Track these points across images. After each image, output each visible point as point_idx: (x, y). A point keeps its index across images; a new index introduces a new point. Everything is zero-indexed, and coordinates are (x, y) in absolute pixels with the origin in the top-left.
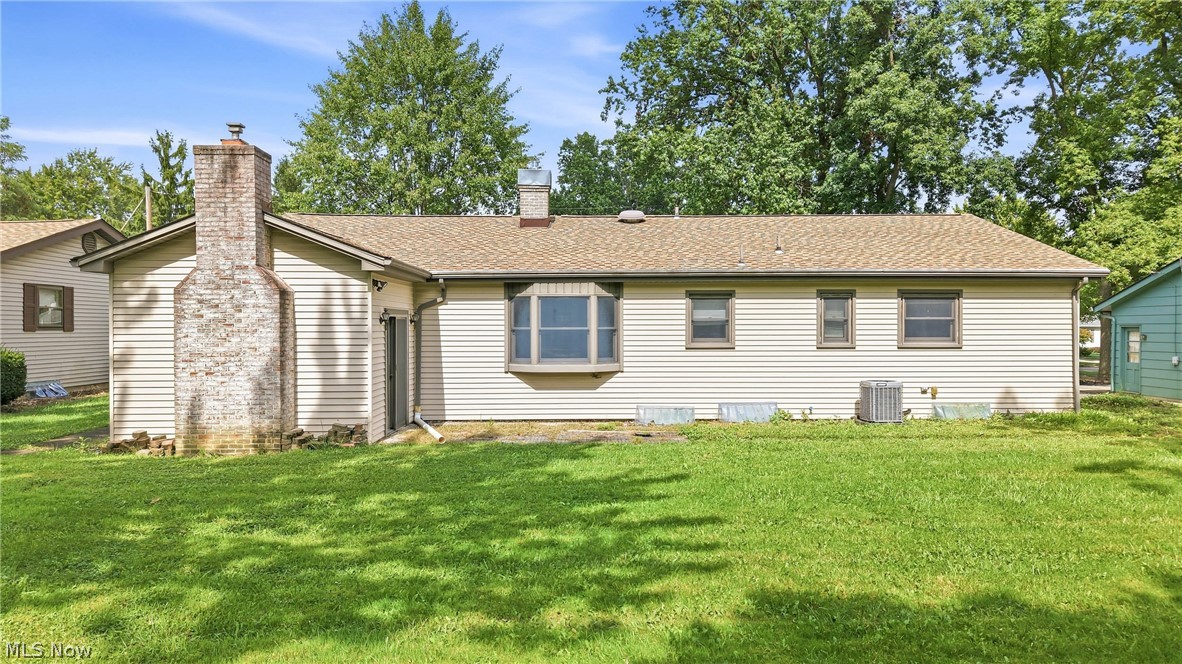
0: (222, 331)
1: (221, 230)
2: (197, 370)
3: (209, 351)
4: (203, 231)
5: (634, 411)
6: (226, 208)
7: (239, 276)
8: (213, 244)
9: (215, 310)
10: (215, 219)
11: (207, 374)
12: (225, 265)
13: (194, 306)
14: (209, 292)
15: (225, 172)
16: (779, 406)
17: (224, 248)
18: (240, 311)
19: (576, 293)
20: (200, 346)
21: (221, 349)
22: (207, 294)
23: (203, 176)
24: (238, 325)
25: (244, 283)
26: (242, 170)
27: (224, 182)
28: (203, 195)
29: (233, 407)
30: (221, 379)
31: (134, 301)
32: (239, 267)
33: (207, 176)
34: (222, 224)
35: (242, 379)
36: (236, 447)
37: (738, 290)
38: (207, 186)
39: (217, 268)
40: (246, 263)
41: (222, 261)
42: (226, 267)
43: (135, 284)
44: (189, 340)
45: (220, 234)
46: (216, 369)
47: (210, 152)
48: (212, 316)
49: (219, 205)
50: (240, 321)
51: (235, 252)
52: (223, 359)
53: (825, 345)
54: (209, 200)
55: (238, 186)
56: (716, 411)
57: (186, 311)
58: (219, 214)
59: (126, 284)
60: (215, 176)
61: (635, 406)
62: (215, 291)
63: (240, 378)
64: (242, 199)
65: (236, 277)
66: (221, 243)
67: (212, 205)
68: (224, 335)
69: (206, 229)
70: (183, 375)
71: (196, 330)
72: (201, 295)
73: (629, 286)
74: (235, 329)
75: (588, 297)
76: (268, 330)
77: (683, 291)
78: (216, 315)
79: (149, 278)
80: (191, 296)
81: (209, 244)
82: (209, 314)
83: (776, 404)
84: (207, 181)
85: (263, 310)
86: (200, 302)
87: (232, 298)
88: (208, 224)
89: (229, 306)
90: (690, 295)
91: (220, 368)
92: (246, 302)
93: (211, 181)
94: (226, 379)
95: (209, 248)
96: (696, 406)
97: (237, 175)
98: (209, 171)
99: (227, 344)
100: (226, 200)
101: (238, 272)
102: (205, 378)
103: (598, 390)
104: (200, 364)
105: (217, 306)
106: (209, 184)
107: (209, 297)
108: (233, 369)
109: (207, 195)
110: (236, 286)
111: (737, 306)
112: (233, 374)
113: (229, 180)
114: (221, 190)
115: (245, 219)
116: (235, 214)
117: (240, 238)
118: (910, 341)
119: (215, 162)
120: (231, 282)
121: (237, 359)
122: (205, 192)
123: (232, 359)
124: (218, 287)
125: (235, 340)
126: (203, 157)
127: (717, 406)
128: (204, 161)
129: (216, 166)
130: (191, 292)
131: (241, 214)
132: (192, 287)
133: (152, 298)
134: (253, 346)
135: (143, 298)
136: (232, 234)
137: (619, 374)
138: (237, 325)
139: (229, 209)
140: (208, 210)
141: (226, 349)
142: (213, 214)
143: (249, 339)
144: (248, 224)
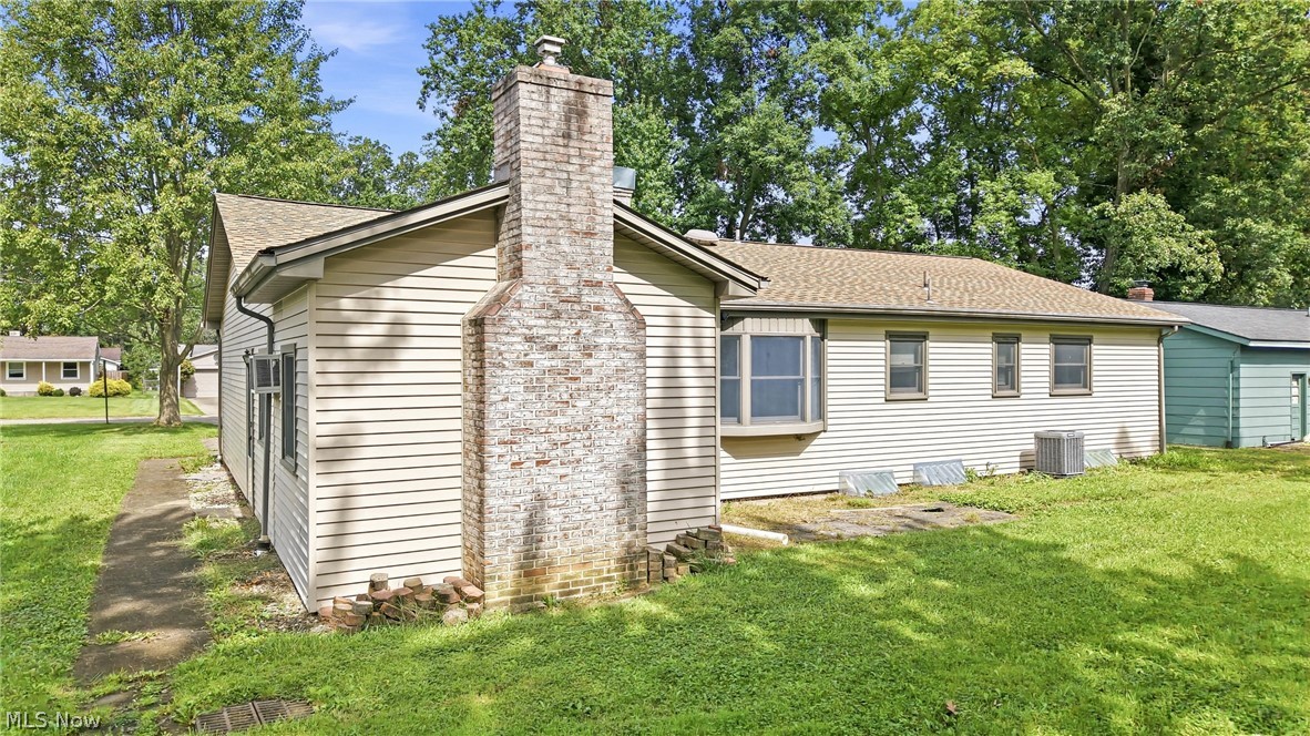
0: (563, 389)
1: (562, 218)
2: (523, 456)
3: (541, 424)
4: (534, 218)
5: (837, 480)
6: (569, 180)
7: (589, 298)
8: (549, 242)
9: (552, 353)
10: (553, 198)
11: (538, 463)
12: (567, 278)
13: (519, 347)
14: (543, 322)
15: (568, 120)
16: (964, 463)
17: (567, 249)
18: (590, 355)
19: (791, 332)
20: (529, 416)
21: (560, 420)
22: (539, 326)
23: (533, 122)
24: (588, 379)
25: (597, 309)
26: (592, 121)
27: (567, 136)
28: (534, 155)
29: (578, 517)
30: (561, 471)
31: (364, 336)
32: (589, 284)
33: (540, 122)
34: (563, 208)
35: (593, 468)
36: (582, 583)
37: (932, 332)
38: (540, 140)
39: (555, 283)
40: (599, 277)
41: (562, 271)
42: (568, 282)
43: (363, 305)
44: (510, 405)
45: (561, 224)
46: (553, 454)
47: (545, 82)
48: (547, 363)
49: (558, 175)
50: (589, 372)
51: (583, 258)
52: (564, 436)
53: (999, 393)
54: (543, 164)
55: (587, 145)
56: (911, 474)
57: (506, 355)
58: (558, 190)
59: (346, 303)
60: (553, 124)
61: (837, 473)
62: (552, 322)
63: (589, 468)
64: (595, 169)
65: (585, 299)
66: (562, 241)
67: (548, 174)
68: (565, 397)
69: (538, 214)
70: (500, 467)
71: (522, 389)
72: (530, 328)
73: (833, 324)
74: (582, 385)
75: (803, 338)
76: (631, 386)
77: (883, 331)
78: (554, 363)
79: (389, 293)
80: (513, 328)
81: (543, 240)
82: (543, 361)
83: (960, 461)
84: (539, 131)
85: (624, 355)
86: (529, 339)
87: (578, 334)
88: (541, 206)
89: (573, 347)
90: (890, 336)
91: (560, 451)
92: (600, 340)
93: (546, 132)
94: (569, 471)
95: (543, 248)
96: (895, 469)
97: (587, 126)
98: (545, 115)
99: (571, 411)
100: (570, 168)
101: (586, 291)
102: (535, 470)
103: (802, 456)
104: (527, 447)
105: (554, 347)
106: (543, 136)
107: (543, 332)
108: (578, 453)
109: (540, 155)
110: (584, 315)
111: (931, 350)
112: (578, 461)
113: (574, 134)
114: (562, 150)
115: (598, 203)
116: (584, 194)
117: (589, 234)
118: (1062, 388)
119: (552, 99)
120: (576, 307)
121: (586, 434)
122: (537, 151)
123: (578, 436)
124: (557, 316)
125: (582, 404)
126: (534, 88)
127: (912, 468)
128: (535, 96)
129: (554, 107)
130: (515, 323)
131: (592, 194)
132: (515, 314)
133: (398, 330)
134: (608, 412)
135: (380, 329)
136: (578, 226)
137: (822, 435)
138: (586, 379)
139: (574, 184)
140: (541, 181)
141: (568, 420)
142: (550, 190)
143: (603, 402)
144: (602, 211)
